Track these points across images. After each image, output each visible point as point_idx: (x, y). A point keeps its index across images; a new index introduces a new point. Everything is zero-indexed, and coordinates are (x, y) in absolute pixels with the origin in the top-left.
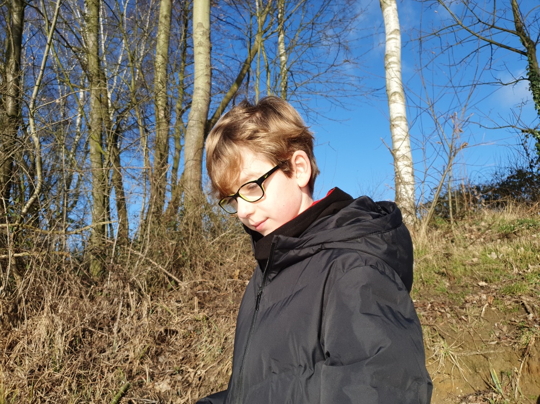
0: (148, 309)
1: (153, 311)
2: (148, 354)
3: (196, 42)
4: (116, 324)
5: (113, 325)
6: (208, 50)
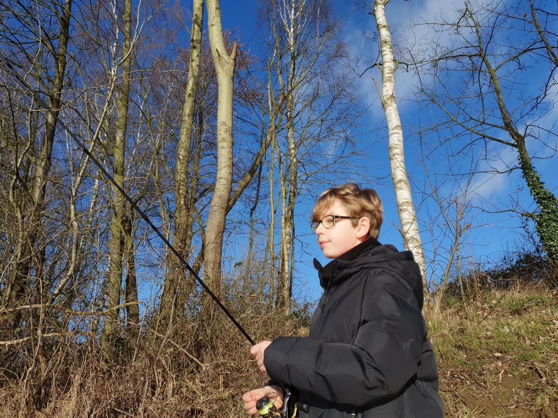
0: (173, 389)
1: (178, 391)
3: (220, 138)
4: (141, 404)
5: (138, 406)
6: (230, 145)
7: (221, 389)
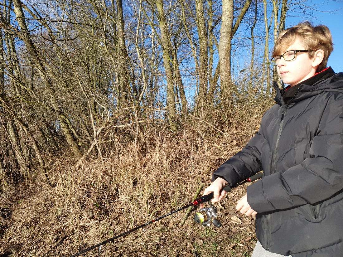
0: (207, 147)
1: (210, 149)
2: (210, 171)
4: (191, 155)
5: (190, 156)
7: (235, 148)
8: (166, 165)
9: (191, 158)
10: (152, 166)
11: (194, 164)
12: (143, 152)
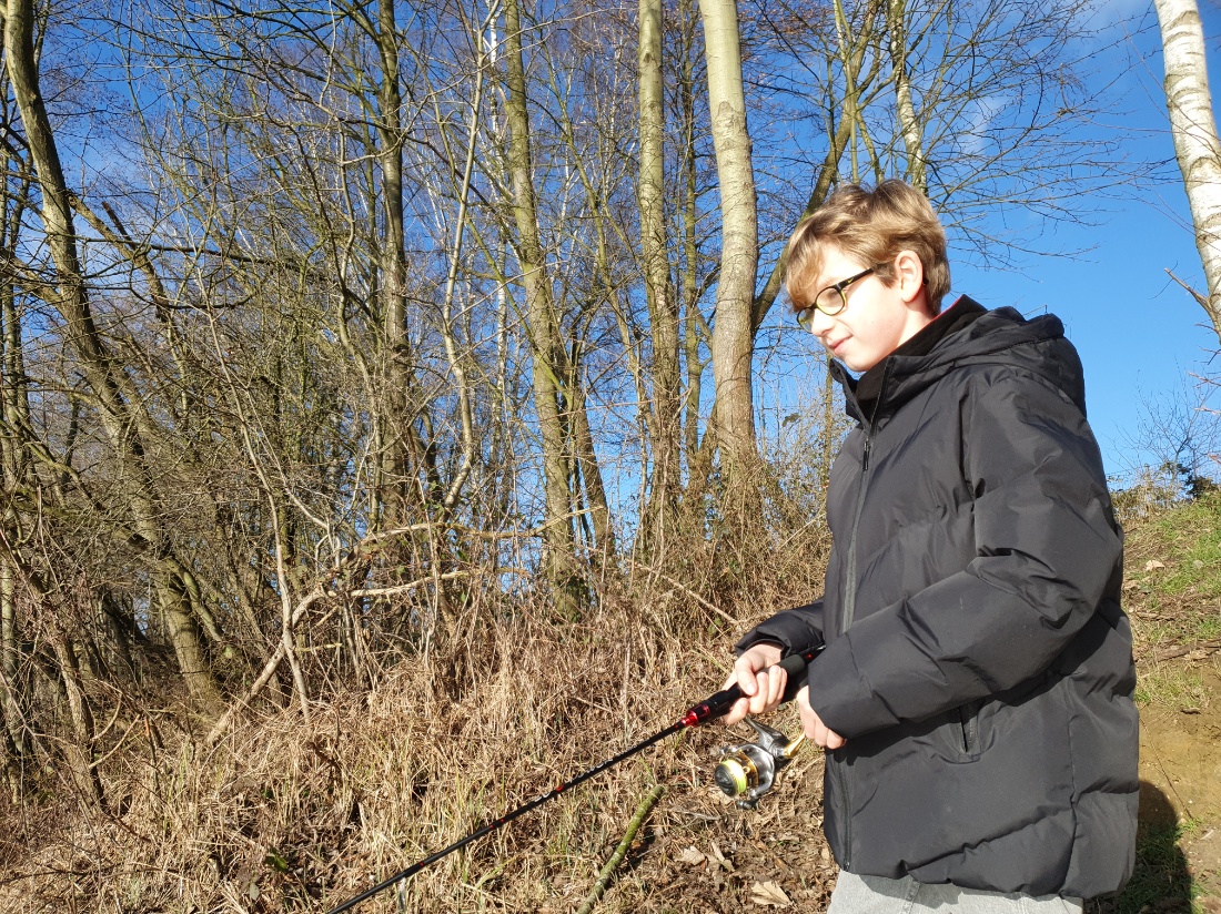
0: (679, 665)
1: (688, 668)
2: (688, 743)
3: (719, 143)
4: (624, 692)
5: (619, 694)
6: (745, 153)
8: (534, 725)
9: (623, 701)
10: (483, 730)
11: (630, 722)
12: (453, 684)
